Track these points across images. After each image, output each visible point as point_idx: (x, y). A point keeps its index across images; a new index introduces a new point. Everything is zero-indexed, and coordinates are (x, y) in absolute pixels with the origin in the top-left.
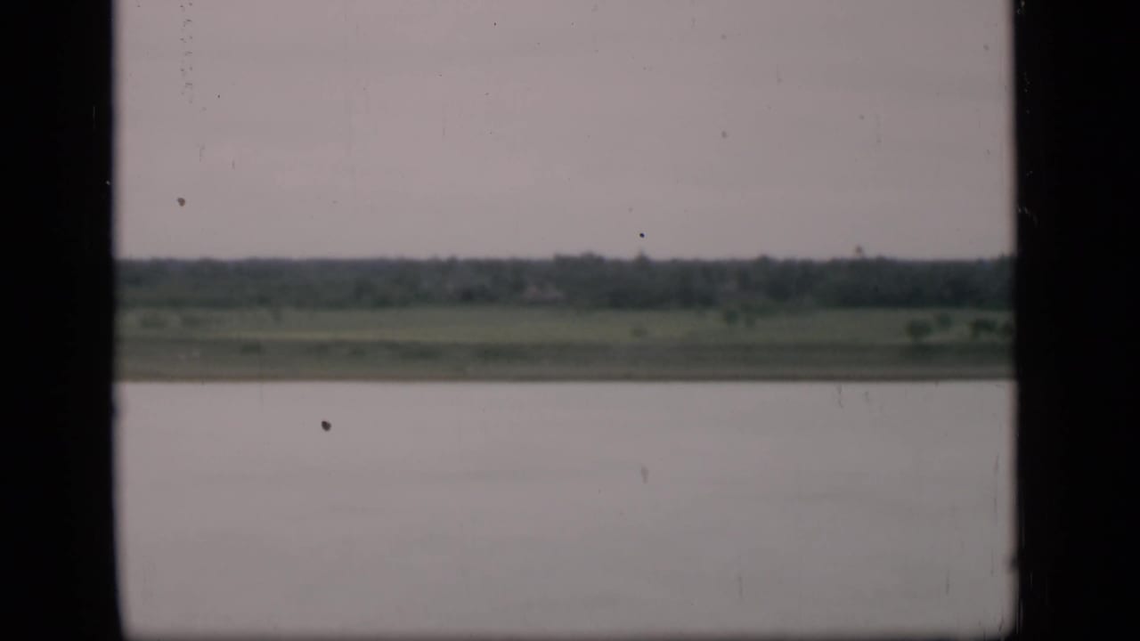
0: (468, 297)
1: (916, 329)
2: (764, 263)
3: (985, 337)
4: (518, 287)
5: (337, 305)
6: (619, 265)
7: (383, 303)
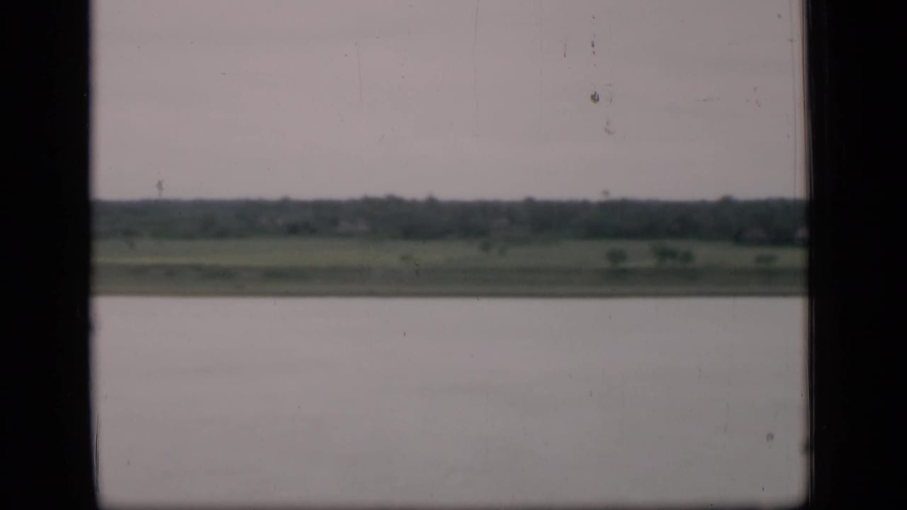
0: (294, 230)
1: (616, 256)
2: (530, 204)
3: (669, 263)
4: (334, 222)
5: (189, 236)
6: (413, 204)
7: (222, 234)
